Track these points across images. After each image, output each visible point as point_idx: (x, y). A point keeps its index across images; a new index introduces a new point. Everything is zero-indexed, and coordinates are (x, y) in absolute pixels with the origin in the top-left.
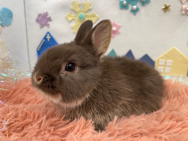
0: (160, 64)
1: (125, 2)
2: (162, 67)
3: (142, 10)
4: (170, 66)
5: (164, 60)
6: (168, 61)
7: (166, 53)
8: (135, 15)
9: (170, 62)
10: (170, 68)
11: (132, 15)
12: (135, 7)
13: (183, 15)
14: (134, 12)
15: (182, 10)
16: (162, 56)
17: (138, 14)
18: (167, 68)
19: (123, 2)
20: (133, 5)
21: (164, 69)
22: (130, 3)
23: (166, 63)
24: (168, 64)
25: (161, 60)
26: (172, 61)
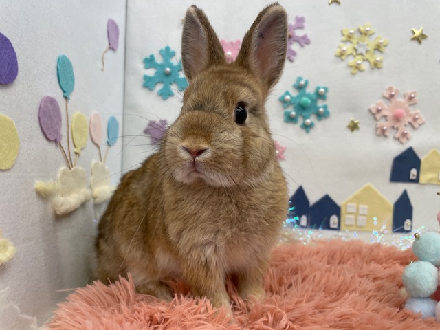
0: (349, 210)
1: (293, 113)
2: (353, 216)
3: (319, 126)
4: (364, 215)
5: (355, 205)
6: (361, 206)
7: (356, 193)
8: (308, 132)
9: (365, 209)
10: (365, 218)
11: (303, 132)
12: (308, 121)
13: (378, 136)
14: (307, 127)
15: (377, 129)
16: (350, 197)
17: (312, 131)
18: (359, 217)
19: (290, 113)
20: (305, 118)
21: (356, 220)
22: (301, 115)
23: (358, 209)
24: (361, 212)
25: (350, 204)
26: (366, 206)
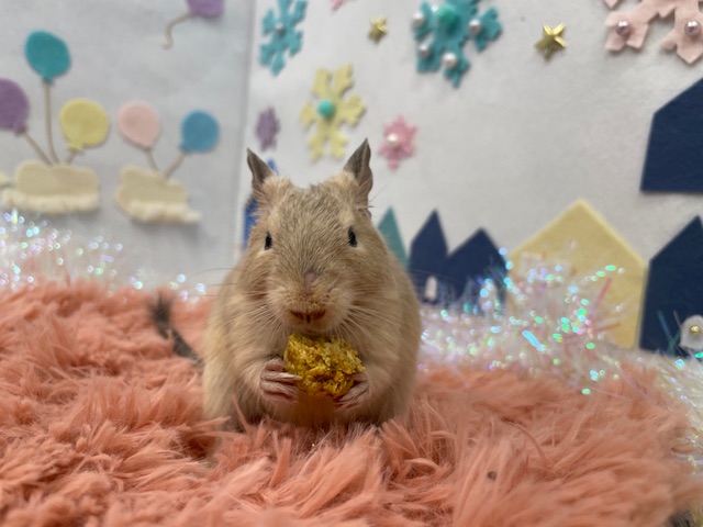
8: (457, 85)
11: (448, 85)
12: (450, 57)
13: (614, 53)
